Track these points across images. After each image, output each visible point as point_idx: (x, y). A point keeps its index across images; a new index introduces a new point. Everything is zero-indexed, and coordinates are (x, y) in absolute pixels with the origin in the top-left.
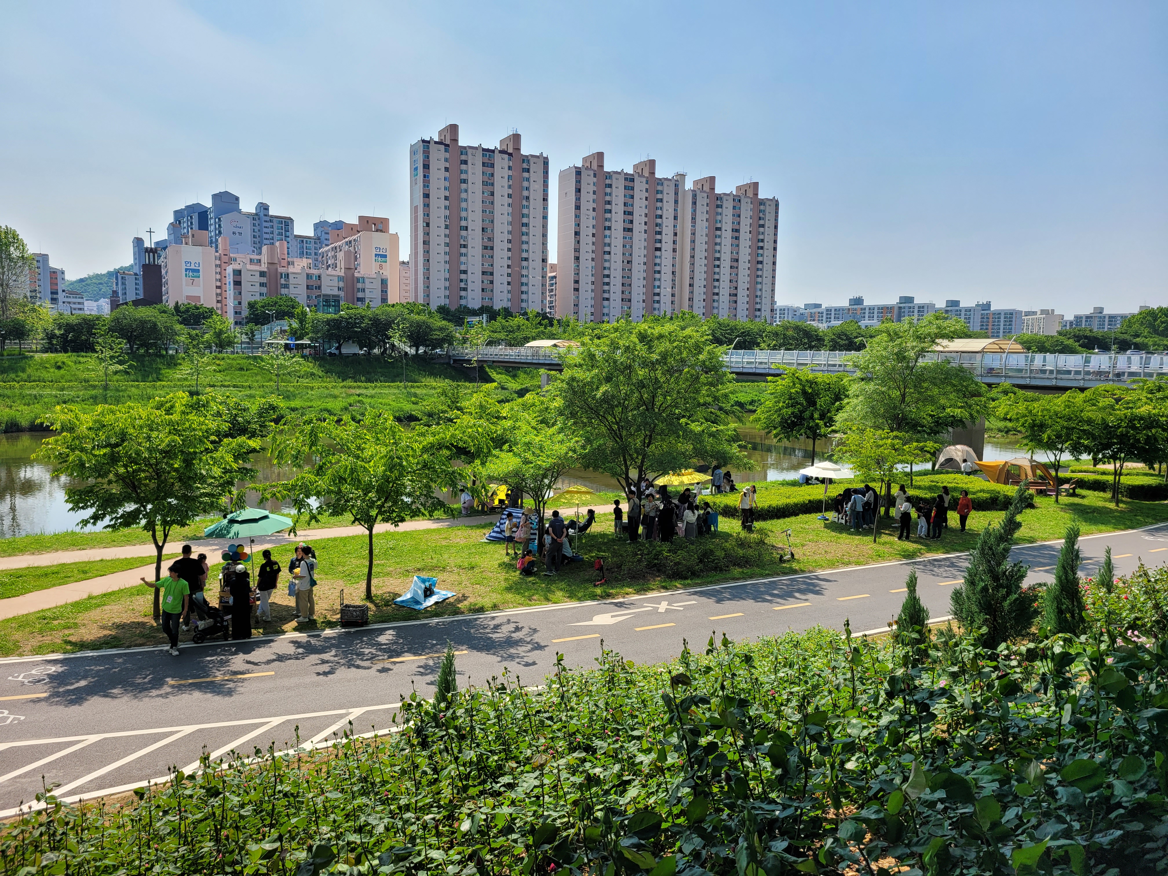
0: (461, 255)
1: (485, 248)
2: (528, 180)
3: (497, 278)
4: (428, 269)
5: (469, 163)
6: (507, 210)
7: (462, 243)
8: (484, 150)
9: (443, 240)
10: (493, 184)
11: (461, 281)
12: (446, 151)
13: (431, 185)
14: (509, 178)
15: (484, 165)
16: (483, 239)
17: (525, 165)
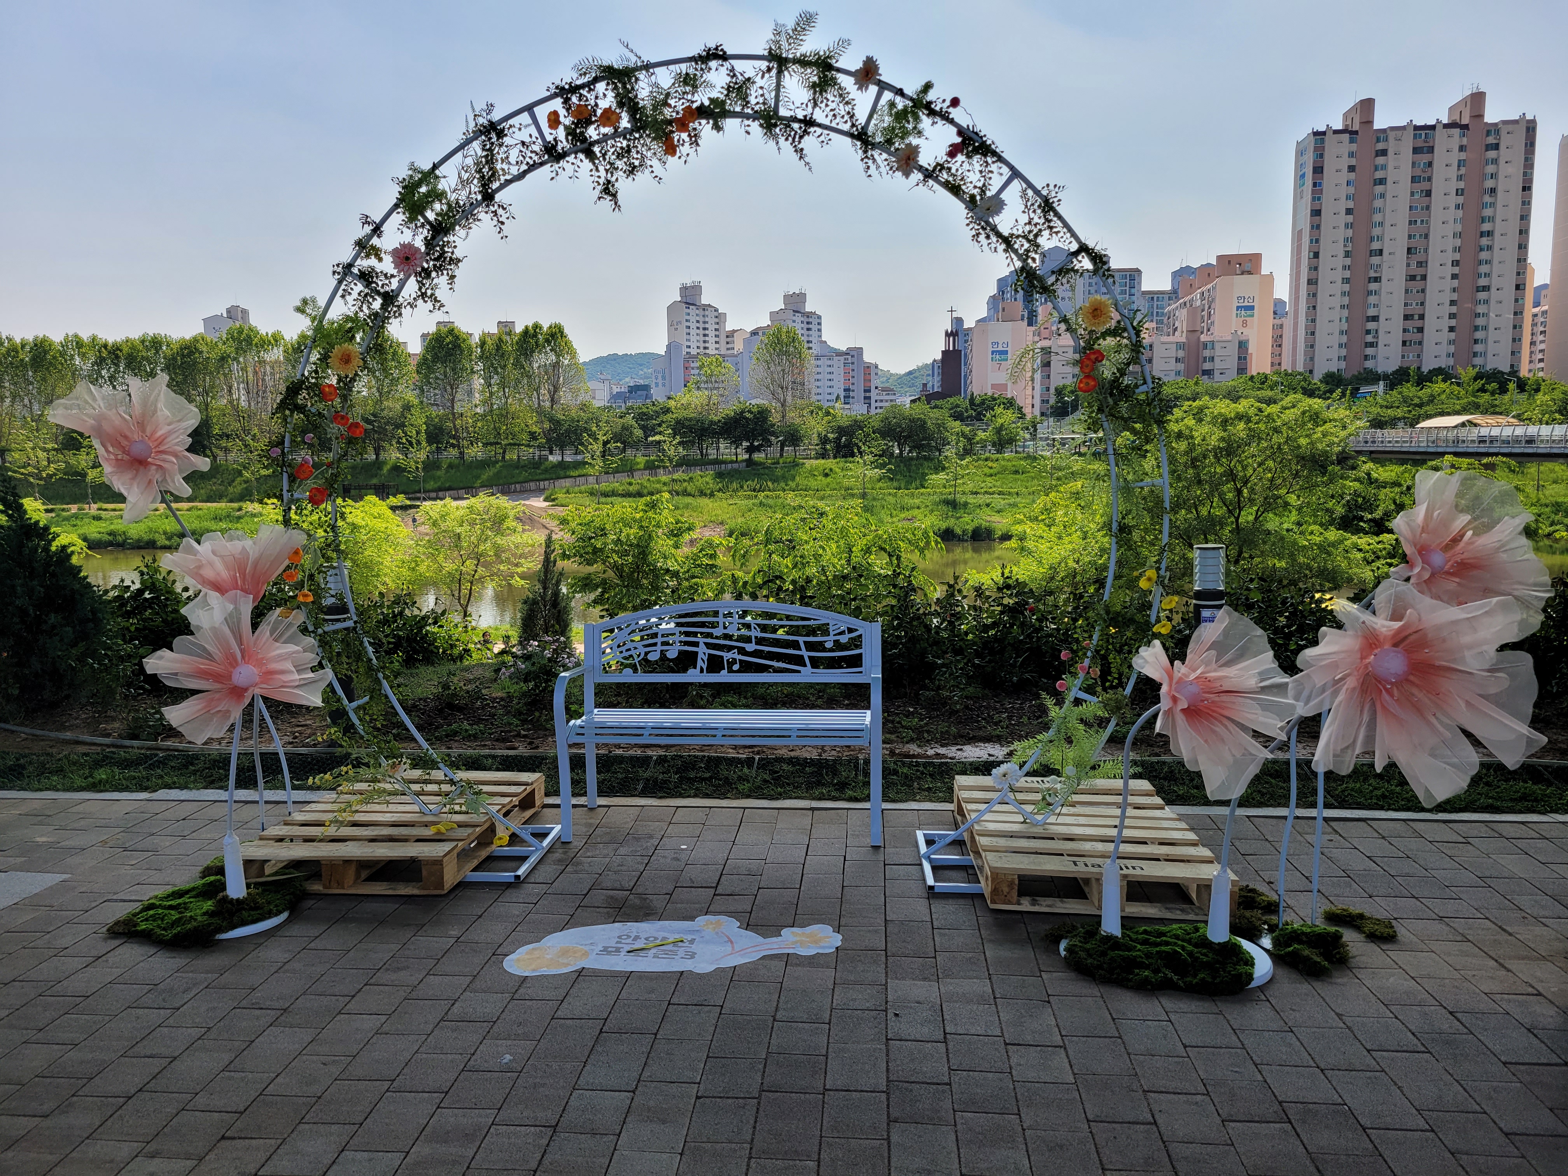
0: (1370, 293)
1: (1412, 278)
2: (1495, 161)
3: (1430, 324)
4: (1313, 321)
5: (1390, 153)
6: (1453, 214)
7: (1372, 274)
8: (1417, 128)
9: (1339, 275)
10: (1430, 179)
11: (1368, 332)
12: (1352, 141)
13: (1324, 197)
14: (1460, 164)
15: (1416, 151)
16: (1408, 265)
17: (1491, 140)
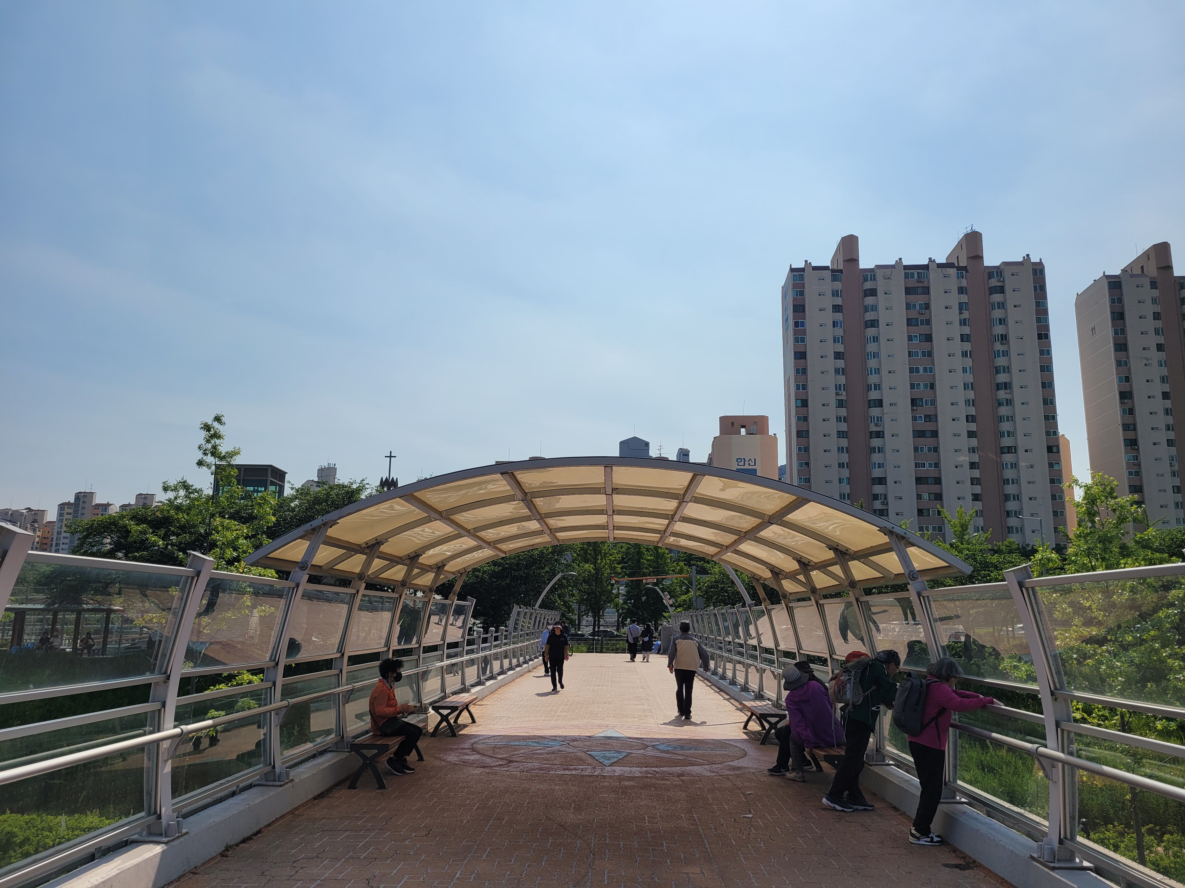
0: (873, 450)
1: (919, 434)
2: (1002, 305)
3: (949, 489)
4: (808, 481)
5: (880, 292)
6: (961, 362)
7: (873, 428)
8: (906, 267)
9: (833, 427)
10: (928, 322)
11: (876, 497)
12: (834, 279)
13: (808, 338)
14: (962, 307)
15: (909, 291)
16: (914, 419)
17: (994, 282)
